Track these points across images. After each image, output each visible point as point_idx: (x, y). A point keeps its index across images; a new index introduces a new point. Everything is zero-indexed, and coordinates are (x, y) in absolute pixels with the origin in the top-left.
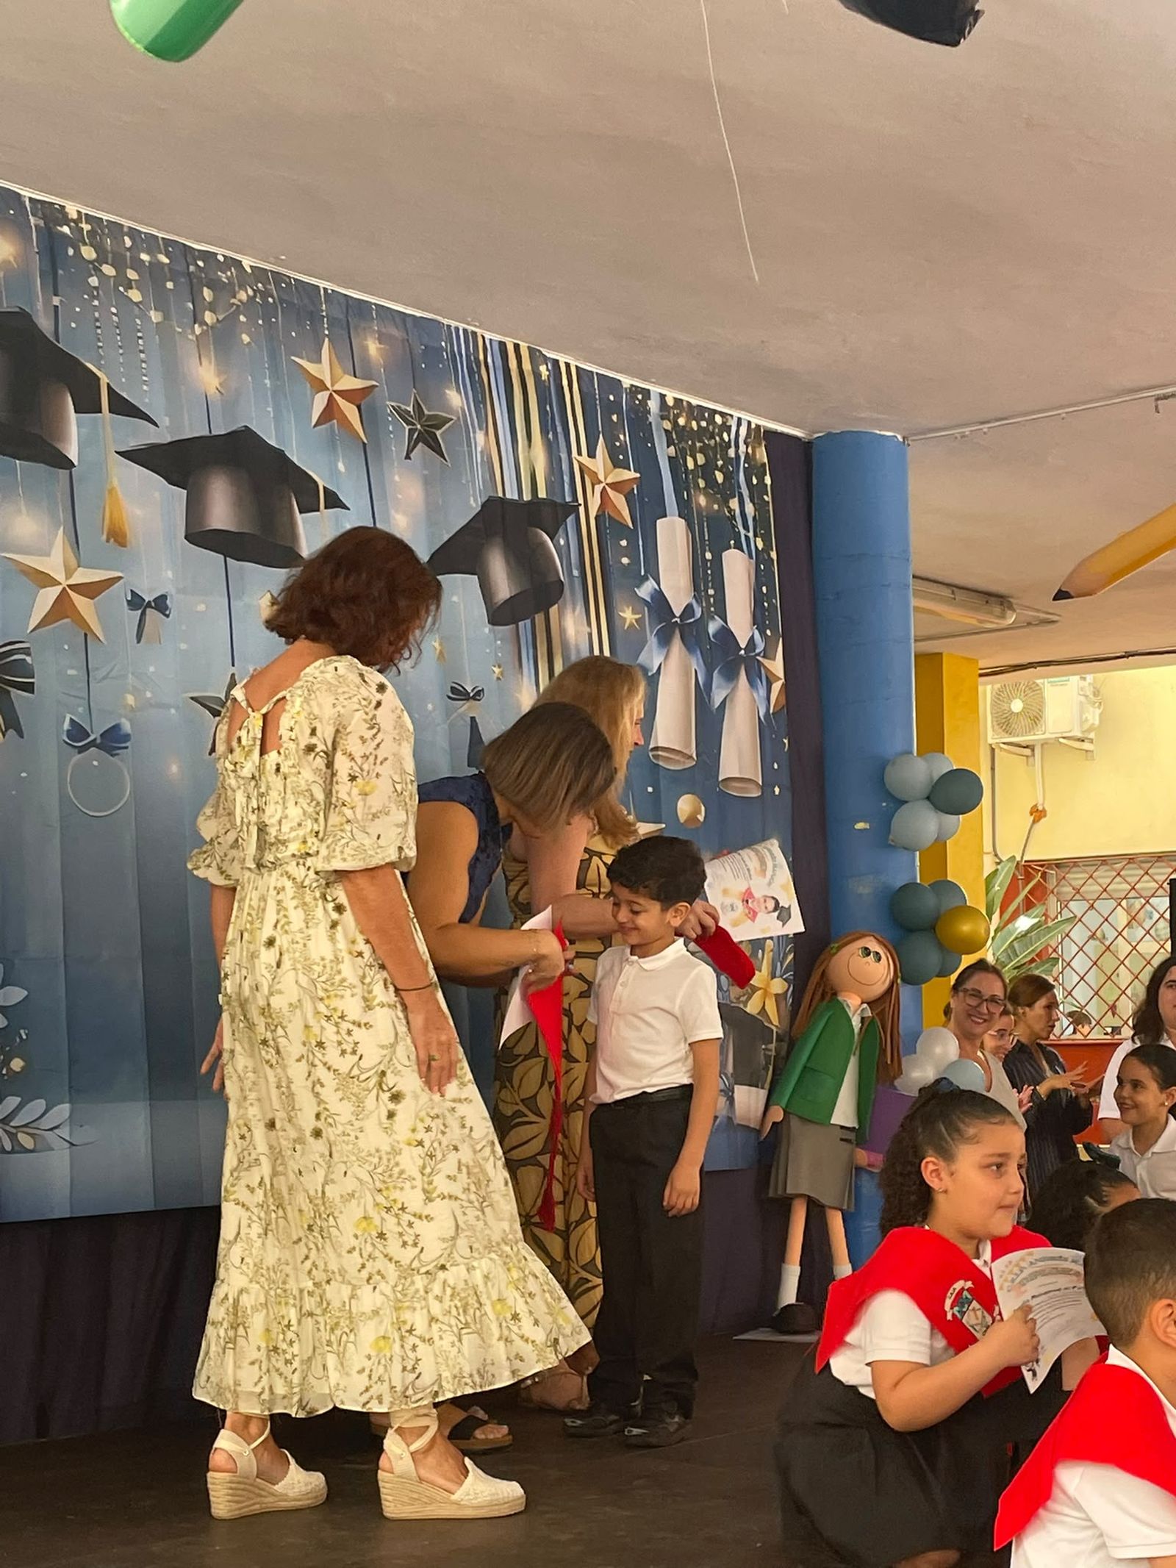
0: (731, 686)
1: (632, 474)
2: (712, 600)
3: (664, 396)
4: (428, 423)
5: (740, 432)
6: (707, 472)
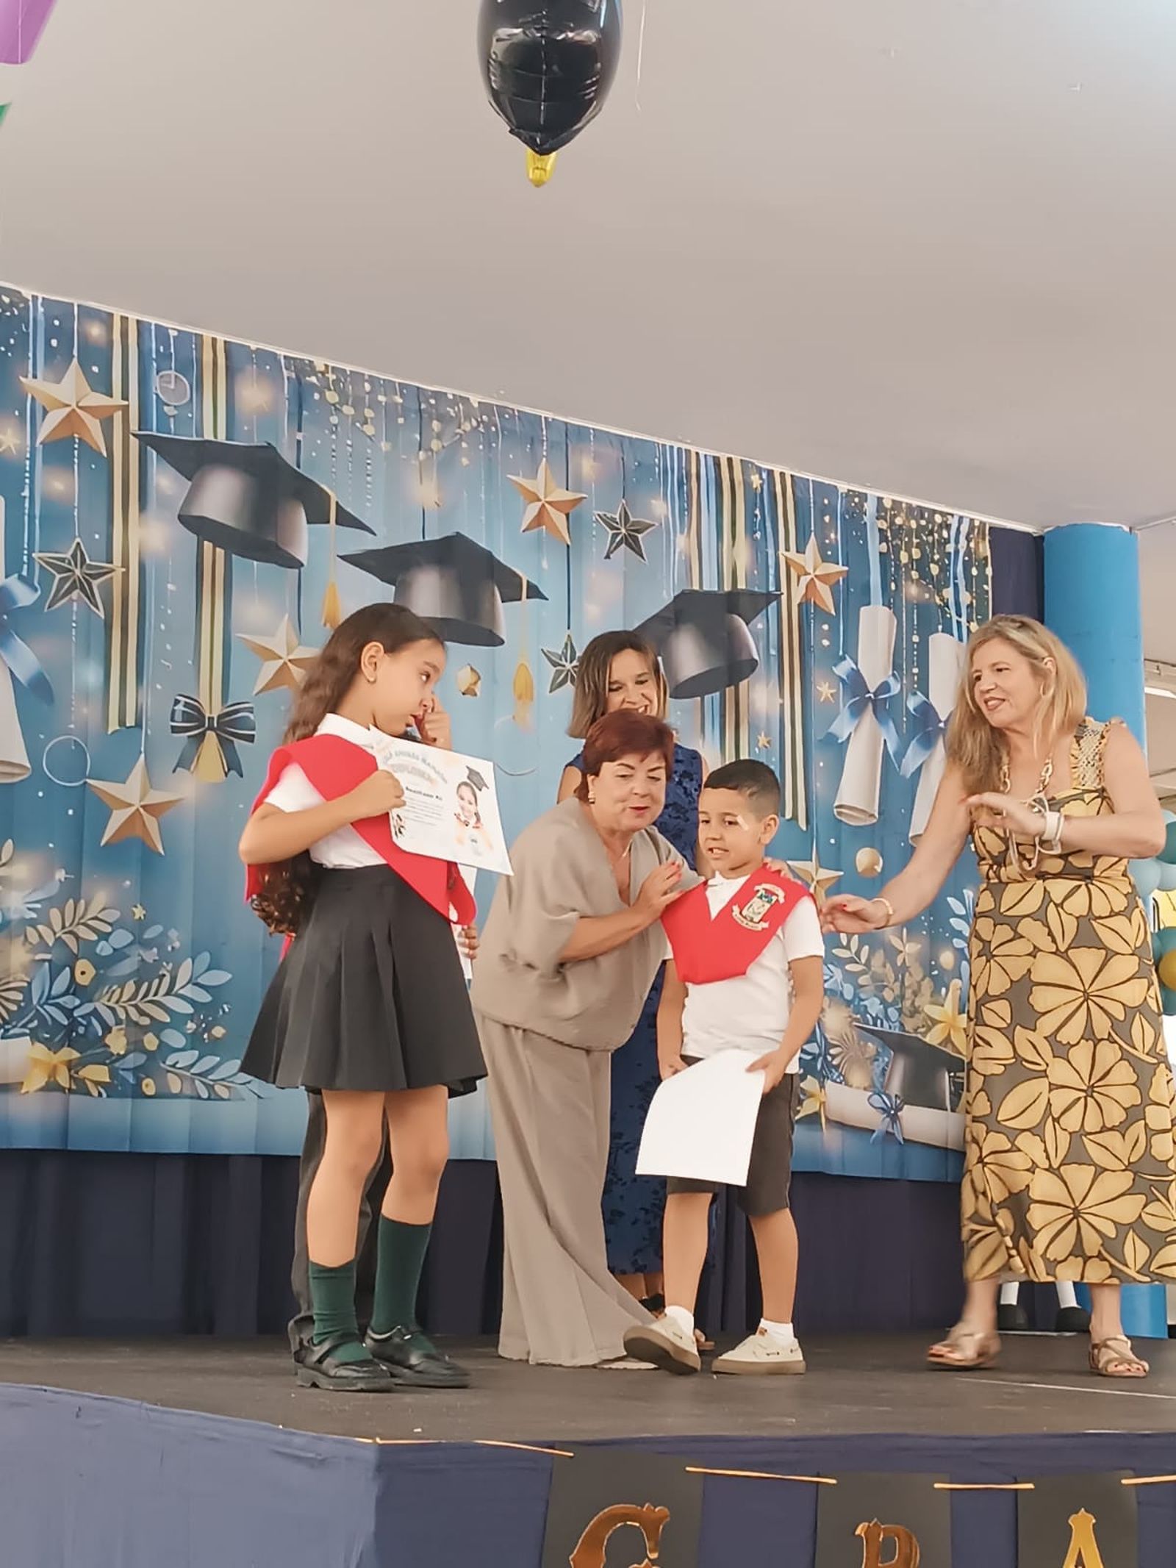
0: (928, 753)
1: (841, 568)
2: (916, 678)
3: (882, 498)
4: (632, 528)
5: (961, 529)
6: (922, 565)
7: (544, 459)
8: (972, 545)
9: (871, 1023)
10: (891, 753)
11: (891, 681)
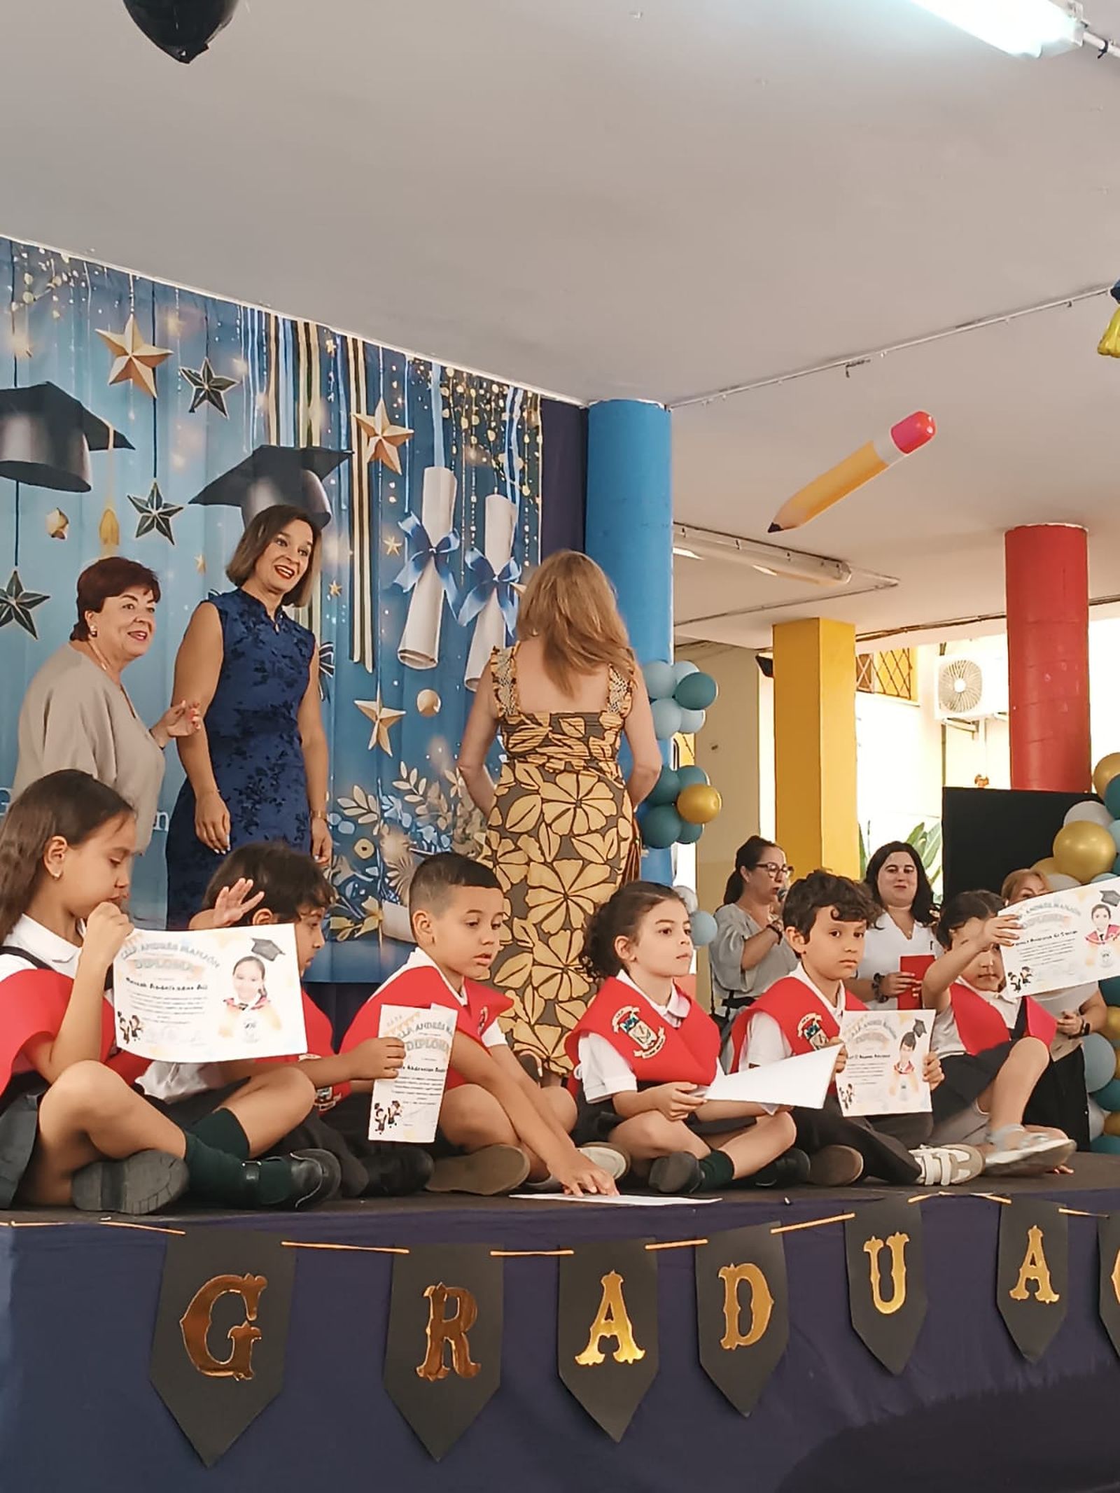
0: (484, 604)
1: (407, 430)
2: (473, 535)
3: (445, 368)
4: (214, 385)
5: (516, 399)
6: (480, 431)
7: (132, 316)
8: (525, 414)
9: (426, 848)
10: (450, 602)
11: (452, 537)
